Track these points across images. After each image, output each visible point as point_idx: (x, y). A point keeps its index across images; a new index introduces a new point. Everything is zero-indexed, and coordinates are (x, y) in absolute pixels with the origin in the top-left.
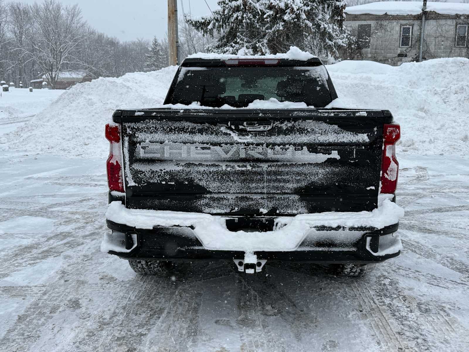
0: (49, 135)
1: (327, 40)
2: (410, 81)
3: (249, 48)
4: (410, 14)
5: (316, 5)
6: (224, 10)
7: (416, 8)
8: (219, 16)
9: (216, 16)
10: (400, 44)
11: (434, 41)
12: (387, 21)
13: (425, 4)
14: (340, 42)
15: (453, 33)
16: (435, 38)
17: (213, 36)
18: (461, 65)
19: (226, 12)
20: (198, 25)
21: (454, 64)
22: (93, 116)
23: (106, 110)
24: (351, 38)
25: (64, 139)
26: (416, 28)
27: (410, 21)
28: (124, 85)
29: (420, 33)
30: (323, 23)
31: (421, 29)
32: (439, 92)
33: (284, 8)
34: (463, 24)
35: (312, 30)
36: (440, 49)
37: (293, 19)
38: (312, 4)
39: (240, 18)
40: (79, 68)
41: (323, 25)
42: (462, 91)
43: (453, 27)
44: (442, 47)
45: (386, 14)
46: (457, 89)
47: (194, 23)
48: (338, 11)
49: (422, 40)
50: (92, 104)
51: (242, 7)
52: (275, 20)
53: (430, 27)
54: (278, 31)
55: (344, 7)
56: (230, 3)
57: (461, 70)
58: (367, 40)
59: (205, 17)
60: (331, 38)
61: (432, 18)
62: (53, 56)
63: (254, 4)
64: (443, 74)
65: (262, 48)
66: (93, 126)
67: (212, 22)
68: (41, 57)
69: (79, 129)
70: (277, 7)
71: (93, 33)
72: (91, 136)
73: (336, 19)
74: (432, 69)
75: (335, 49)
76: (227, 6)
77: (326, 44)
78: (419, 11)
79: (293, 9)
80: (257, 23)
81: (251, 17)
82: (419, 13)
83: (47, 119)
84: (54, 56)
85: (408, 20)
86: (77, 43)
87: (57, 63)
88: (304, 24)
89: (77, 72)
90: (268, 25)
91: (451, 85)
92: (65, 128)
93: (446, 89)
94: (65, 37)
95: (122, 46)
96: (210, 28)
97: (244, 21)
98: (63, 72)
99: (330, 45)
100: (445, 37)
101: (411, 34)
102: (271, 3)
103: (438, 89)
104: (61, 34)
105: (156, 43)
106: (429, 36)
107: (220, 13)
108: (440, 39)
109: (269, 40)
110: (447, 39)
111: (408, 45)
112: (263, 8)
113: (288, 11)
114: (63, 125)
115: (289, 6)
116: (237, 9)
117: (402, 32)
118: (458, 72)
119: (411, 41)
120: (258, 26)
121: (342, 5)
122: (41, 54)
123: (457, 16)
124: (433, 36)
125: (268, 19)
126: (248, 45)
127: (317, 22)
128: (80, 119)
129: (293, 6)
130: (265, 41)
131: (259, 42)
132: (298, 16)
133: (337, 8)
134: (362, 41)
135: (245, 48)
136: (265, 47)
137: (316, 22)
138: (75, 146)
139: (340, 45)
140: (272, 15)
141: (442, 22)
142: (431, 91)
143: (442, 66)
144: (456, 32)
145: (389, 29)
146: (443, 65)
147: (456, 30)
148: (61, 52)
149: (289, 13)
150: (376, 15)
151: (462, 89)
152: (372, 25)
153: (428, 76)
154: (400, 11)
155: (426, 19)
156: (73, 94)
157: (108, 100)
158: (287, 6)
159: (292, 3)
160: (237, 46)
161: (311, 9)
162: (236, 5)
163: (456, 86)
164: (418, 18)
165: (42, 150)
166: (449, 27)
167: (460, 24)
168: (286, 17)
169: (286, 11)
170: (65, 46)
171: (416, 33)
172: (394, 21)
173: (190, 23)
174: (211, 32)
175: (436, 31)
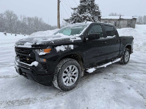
7: (118, 18)
9: (71, 18)
12: (111, 21)
13: (120, 17)
16: (123, 25)
19: (73, 17)
20: (66, 20)
39: (76, 19)
41: (96, 20)
45: (111, 19)
49: (119, 25)
53: (121, 22)
55: (101, 16)
56: (74, 15)
59: (68, 19)
67: (70, 20)
73: (99, 19)
74: (123, 31)
81: (79, 18)
85: (116, 20)
100: (125, 24)
102: (83, 15)
106: (121, 24)
112: (81, 16)
116: (75, 17)
117: (115, 23)
119: (117, 25)
123: (128, 20)
132: (90, 18)
133: (99, 16)
140: (84, 18)
141: (124, 21)
143: (126, 30)
144: (128, 23)
150: (109, 19)
154: (114, 18)
155: (121, 20)
158: (87, 16)
161: (93, 17)
164: (119, 20)
166: (126, 22)
168: (87, 19)
171: (118, 23)
172: (113, 21)
173: (64, 20)
174: (69, 22)
175: (123, 23)
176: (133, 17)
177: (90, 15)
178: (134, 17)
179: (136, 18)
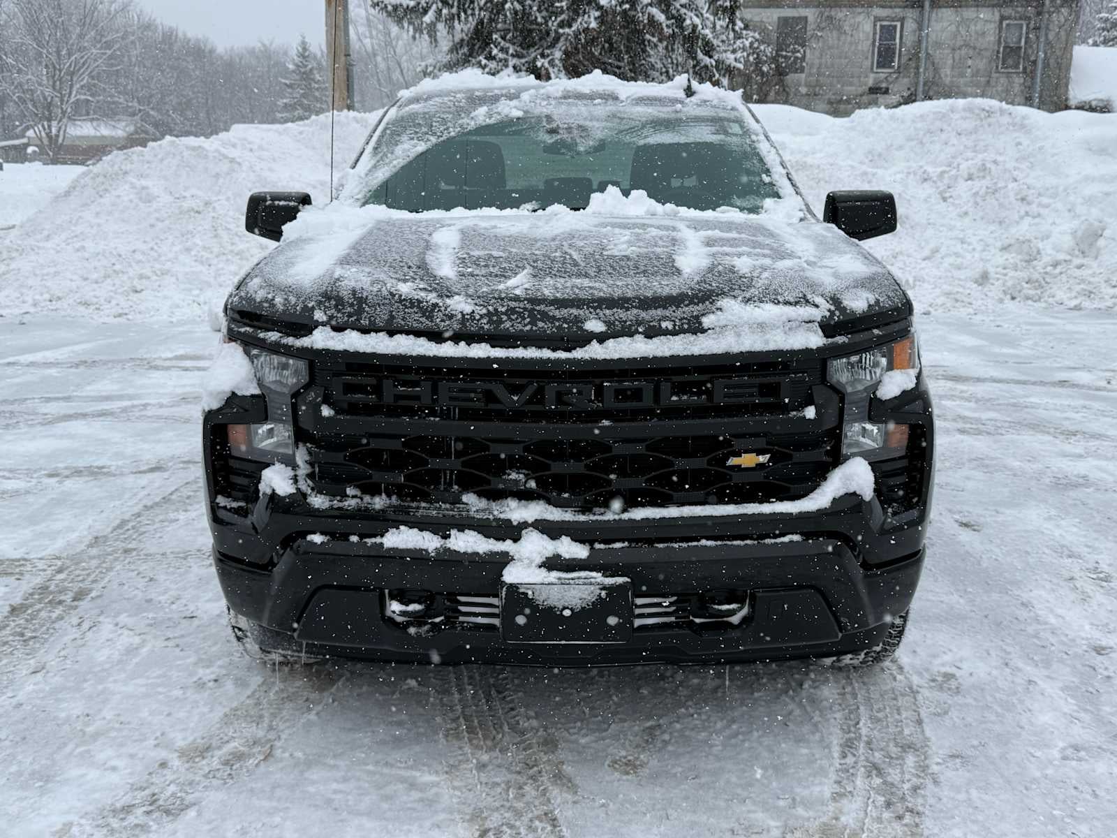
0: (52, 270)
1: (700, 55)
2: (870, 152)
3: (520, 70)
10: (873, 63)
11: (950, 57)
12: (844, 10)
14: (730, 58)
15: (992, 38)
16: (954, 49)
17: (436, 40)
18: (983, 116)
20: (400, 12)
21: (968, 115)
22: (152, 226)
23: (181, 213)
24: (762, 48)
25: (86, 279)
26: (910, 25)
27: (897, 10)
28: (223, 155)
29: (920, 38)
30: (690, 14)
31: (920, 29)
32: (932, 175)
34: (1016, 19)
35: (666, 30)
36: (962, 75)
37: (620, 4)
40: (116, 114)
41: (691, 19)
42: (981, 174)
43: (993, 26)
44: (969, 71)
46: (972, 171)
47: (390, 8)
49: (922, 55)
50: (149, 199)
52: (577, 5)
53: (943, 24)
54: (586, 30)
57: (982, 126)
58: (799, 55)
60: (709, 50)
61: (947, 5)
62: (51, 83)
64: (944, 136)
65: (551, 70)
66: (152, 249)
67: (434, 7)
68: (20, 84)
69: (120, 256)
71: (148, 27)
72: (147, 271)
73: (721, 6)
74: (919, 125)
75: (717, 76)
77: (699, 64)
80: (540, 10)
83: (46, 233)
84: (54, 82)
85: (891, 7)
86: (109, 52)
87: (62, 101)
88: (646, 17)
89: (113, 123)
90: (564, 16)
91: (959, 160)
92: (87, 255)
93: (948, 169)
94: (81, 36)
95: (222, 58)
96: (429, 21)
97: (509, 5)
98: (79, 123)
99: (706, 67)
100: (975, 48)
101: (898, 41)
103: (930, 169)
104: (71, 29)
105: (304, 53)
106: (938, 45)
108: (964, 51)
109: (566, 53)
110: (980, 52)
111: (891, 65)
114: (83, 247)
117: (878, 37)
118: (975, 130)
119: (900, 56)
120: (539, 20)
122: (23, 78)
124: (949, 46)
125: (564, 4)
126: (518, 63)
127: (678, 11)
128: (123, 233)
130: (558, 54)
131: (543, 56)
134: (785, 57)
135: (511, 69)
136: (556, 70)
137: (674, 12)
138: (112, 294)
139: (729, 66)
141: (970, 13)
142: (915, 174)
143: (942, 117)
144: (1000, 38)
145: (849, 30)
146: (944, 116)
147: (1000, 32)
148: (72, 74)
151: (983, 168)
152: (811, 19)
153: (909, 139)
155: (934, 6)
156: (105, 177)
157: (186, 188)
160: (493, 64)
163: (970, 162)
164: (915, 2)
165: (35, 305)
166: (985, 25)
167: (1009, 18)
170: (82, 57)
171: (910, 39)
172: (860, 10)
173: (382, 9)
174: (432, 30)
175: (955, 36)
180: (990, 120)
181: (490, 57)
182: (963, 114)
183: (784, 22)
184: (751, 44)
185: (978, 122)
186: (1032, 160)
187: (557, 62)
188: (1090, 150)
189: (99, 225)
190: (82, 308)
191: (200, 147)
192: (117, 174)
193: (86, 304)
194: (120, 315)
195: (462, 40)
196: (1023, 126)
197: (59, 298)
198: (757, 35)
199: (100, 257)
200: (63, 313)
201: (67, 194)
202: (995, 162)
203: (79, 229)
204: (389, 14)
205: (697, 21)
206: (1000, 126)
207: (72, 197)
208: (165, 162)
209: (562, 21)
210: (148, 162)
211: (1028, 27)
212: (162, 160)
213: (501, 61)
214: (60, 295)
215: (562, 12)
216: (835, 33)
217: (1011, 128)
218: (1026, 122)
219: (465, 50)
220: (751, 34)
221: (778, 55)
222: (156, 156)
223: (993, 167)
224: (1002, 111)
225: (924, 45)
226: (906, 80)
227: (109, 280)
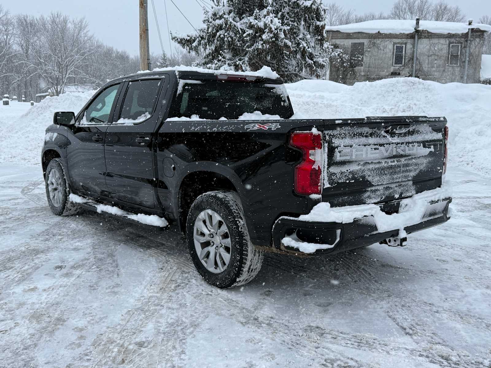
1: (307, 59)
2: (361, 100)
3: (231, 66)
4: (402, 32)
5: (296, 25)
6: (208, 28)
7: (408, 27)
8: (204, 34)
9: (202, 34)
10: (393, 62)
11: (427, 59)
12: (380, 40)
13: (418, 23)
14: (320, 61)
15: (445, 52)
16: (428, 56)
17: (198, 53)
18: (411, 85)
19: (210, 30)
20: (183, 42)
21: (404, 84)
24: (344, 56)
26: (409, 46)
27: (404, 40)
29: (414, 51)
30: (303, 42)
31: (414, 47)
32: (387, 110)
33: (263, 27)
34: (456, 43)
35: (292, 49)
36: (432, 67)
37: (272, 38)
38: (292, 23)
39: (222, 36)
40: (86, 82)
41: (303, 44)
42: (409, 109)
44: (435, 65)
45: (379, 32)
47: (179, 40)
48: (318, 30)
49: (415, 59)
51: (224, 25)
52: (254, 39)
53: (423, 45)
54: (258, 49)
55: (323, 27)
56: (213, 21)
57: (411, 89)
58: (360, 59)
59: (190, 34)
60: (311, 57)
61: (425, 37)
62: (58, 70)
63: (235, 23)
64: (393, 93)
65: (243, 65)
67: (198, 39)
68: (46, 70)
70: (255, 26)
71: (100, 47)
73: (317, 39)
74: (383, 89)
75: (315, 68)
76: (211, 24)
77: (306, 62)
78: (412, 30)
79: (271, 28)
80: (239, 41)
81: (233, 36)
82: (412, 32)
85: (401, 38)
86: (83, 57)
87: (63, 77)
88: (283, 44)
89: (84, 87)
90: (248, 44)
91: (399, 104)
93: (394, 107)
94: (72, 50)
96: (195, 46)
97: (226, 39)
98: (69, 86)
99: (309, 64)
100: (438, 56)
101: (404, 53)
102: (251, 23)
104: (67, 47)
106: (422, 54)
107: (205, 31)
108: (433, 57)
109: (250, 59)
110: (440, 57)
111: (401, 63)
112: (243, 27)
113: (267, 30)
115: (268, 25)
116: (220, 28)
117: (395, 51)
118: (408, 91)
119: (405, 59)
120: (238, 45)
121: (321, 25)
122: (47, 68)
123: (450, 36)
124: (426, 55)
125: (248, 38)
126: (230, 63)
127: (298, 41)
129: (271, 25)
130: (246, 59)
131: (240, 60)
132: (276, 36)
133: (317, 27)
134: (354, 60)
135: (227, 65)
136: (245, 65)
137: (297, 41)
139: (320, 64)
140: (252, 34)
141: (435, 41)
142: (380, 109)
144: (449, 51)
145: (382, 48)
146: (394, 85)
147: (449, 49)
148: (67, 66)
149: (268, 33)
150: (368, 34)
151: (410, 107)
152: (365, 44)
153: (378, 95)
154: (393, 29)
155: (419, 38)
158: (265, 25)
159: (269, 23)
160: (220, 63)
161: (291, 29)
162: (219, 23)
163: (405, 104)
164: (411, 36)
166: (442, 46)
167: (453, 43)
168: (264, 37)
169: (265, 30)
171: (409, 51)
172: (387, 40)
173: (176, 40)
174: (196, 49)
175: (429, 50)
176: (470, 24)
177: (276, 20)
178: (475, 26)
179: (483, 27)
180: (414, 86)
181: (219, 61)
182: (402, 84)
183: (354, 45)
184: (338, 55)
185: (409, 87)
186: (432, 103)
187: (246, 62)
188: (457, 99)
189: (36, 128)
190: (23, 161)
191: (79, 96)
192: (46, 107)
193: (25, 159)
194: (36, 164)
195: (210, 53)
196: (428, 89)
197: (15, 157)
198: (341, 51)
199: (34, 140)
200: (15, 163)
201: (27, 115)
202: (415, 104)
203: (28, 129)
204: (179, 43)
205: (305, 45)
206: (418, 89)
207: (28, 116)
208: (65, 102)
209: (248, 46)
210: (59, 102)
211: (461, 47)
212: (64, 101)
213: (223, 62)
214: (15, 155)
215: (247, 42)
216: (376, 50)
217: (424, 90)
218: (430, 87)
219: (211, 57)
220: (339, 50)
221: (351, 59)
222: (62, 99)
223: (414, 107)
224: (419, 83)
225: (415, 54)
226: (407, 69)
227: (36, 150)
